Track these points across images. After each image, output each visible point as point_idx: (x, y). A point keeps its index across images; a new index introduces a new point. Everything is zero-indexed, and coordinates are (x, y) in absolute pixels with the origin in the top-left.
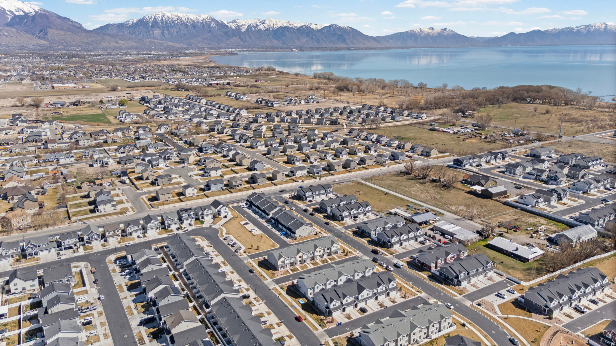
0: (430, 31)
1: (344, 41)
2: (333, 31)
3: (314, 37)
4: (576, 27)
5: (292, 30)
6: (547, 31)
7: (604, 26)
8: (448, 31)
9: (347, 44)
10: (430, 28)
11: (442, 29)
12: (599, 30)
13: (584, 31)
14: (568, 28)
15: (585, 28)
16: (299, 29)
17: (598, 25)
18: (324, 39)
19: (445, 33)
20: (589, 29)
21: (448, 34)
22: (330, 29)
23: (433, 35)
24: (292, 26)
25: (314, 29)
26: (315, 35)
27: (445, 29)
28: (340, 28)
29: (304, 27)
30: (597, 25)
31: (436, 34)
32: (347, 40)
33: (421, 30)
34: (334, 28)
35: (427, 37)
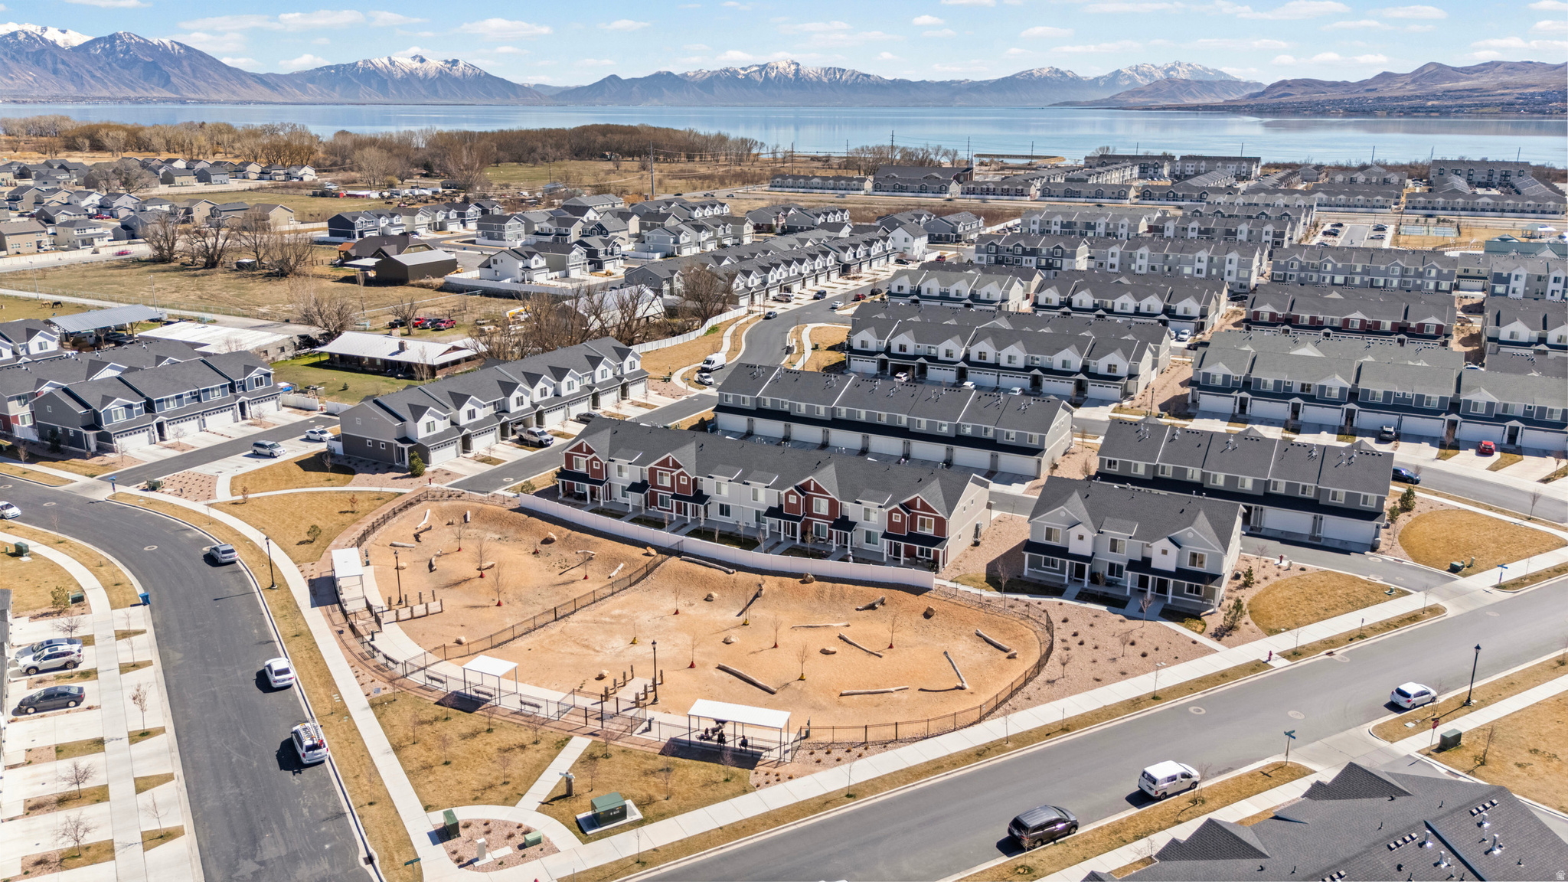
0: (417, 64)
1: (166, 82)
2: (127, 52)
3: (60, 66)
4: (742, 69)
6: (685, 75)
7: (793, 67)
8: (461, 65)
9: (177, 91)
10: (414, 58)
11: (447, 62)
12: (786, 77)
13: (757, 76)
14: (727, 70)
15: (760, 72)
16: (2, 41)
17: (782, 65)
18: (98, 74)
19: (457, 71)
20: (767, 73)
21: (464, 74)
22: (113, 46)
23: (426, 75)
25: (60, 43)
26: (63, 62)
27: (455, 62)
28: (146, 46)
29: (22, 37)
30: (781, 66)
31: (432, 73)
32: (173, 79)
33: (392, 63)
34: (128, 45)
35: (410, 78)
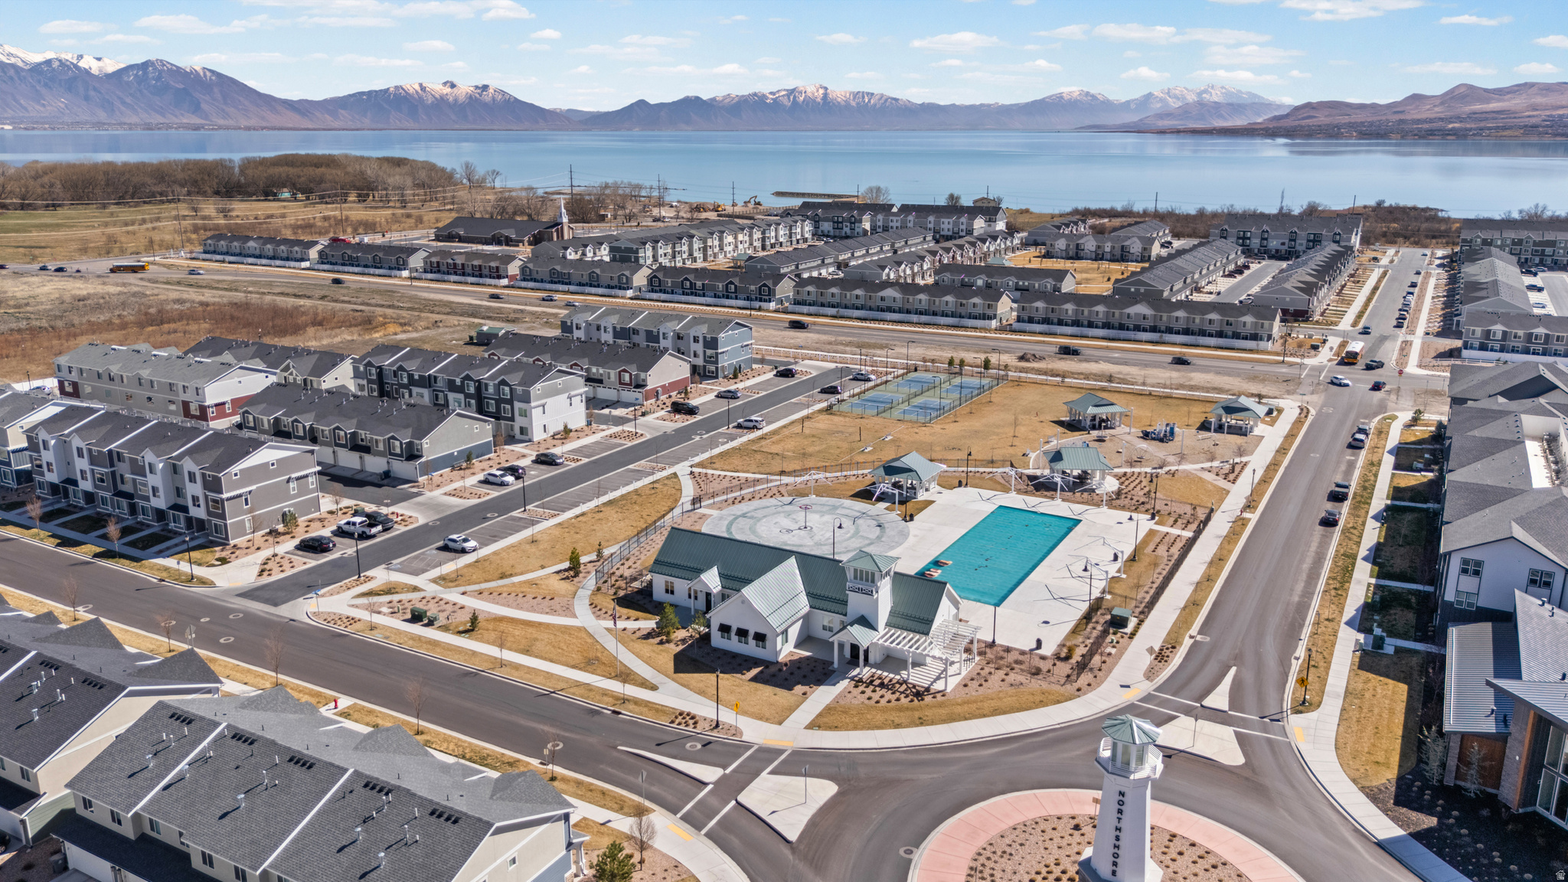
0: (447, 90)
1: (196, 109)
2: (158, 79)
3: (92, 93)
4: (771, 93)
5: (12, 72)
6: (714, 99)
7: (821, 91)
8: (491, 91)
9: (206, 118)
10: (445, 84)
11: (477, 87)
12: (814, 101)
13: (785, 101)
14: (755, 94)
15: (788, 96)
16: (36, 69)
17: (811, 89)
18: (128, 100)
19: (487, 97)
20: (795, 97)
21: (494, 99)
22: (145, 73)
23: (456, 100)
24: (13, 60)
25: (95, 71)
26: (95, 89)
27: (485, 87)
28: (177, 72)
29: (56, 64)
30: (809, 90)
31: (462, 98)
32: (204, 106)
33: (423, 88)
34: (161, 72)
35: (441, 102)
